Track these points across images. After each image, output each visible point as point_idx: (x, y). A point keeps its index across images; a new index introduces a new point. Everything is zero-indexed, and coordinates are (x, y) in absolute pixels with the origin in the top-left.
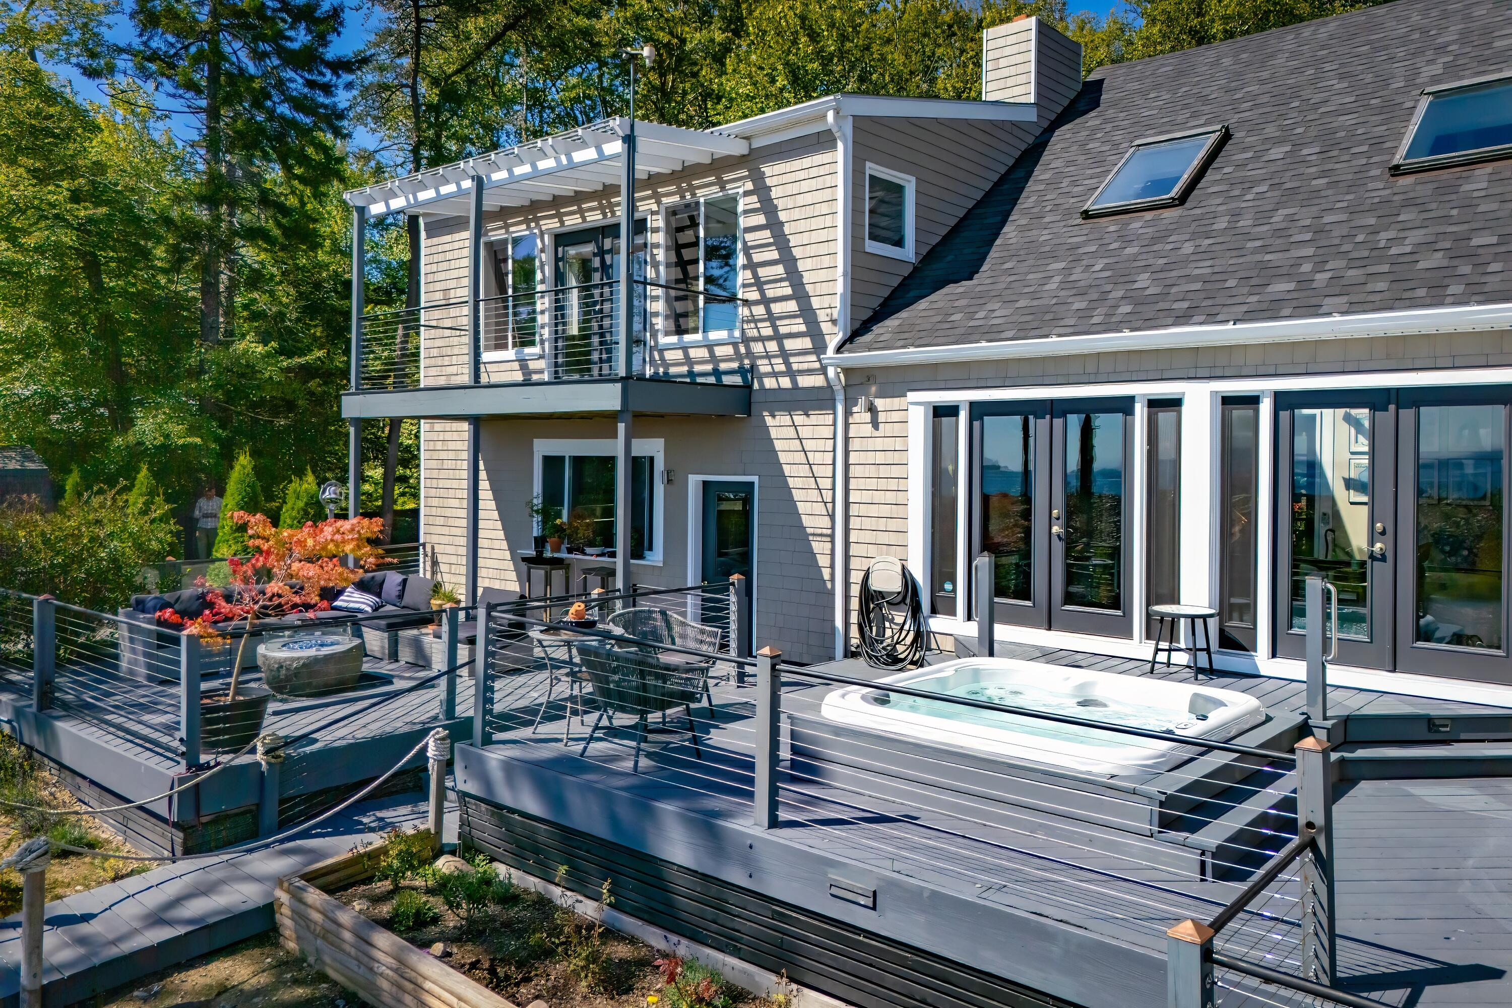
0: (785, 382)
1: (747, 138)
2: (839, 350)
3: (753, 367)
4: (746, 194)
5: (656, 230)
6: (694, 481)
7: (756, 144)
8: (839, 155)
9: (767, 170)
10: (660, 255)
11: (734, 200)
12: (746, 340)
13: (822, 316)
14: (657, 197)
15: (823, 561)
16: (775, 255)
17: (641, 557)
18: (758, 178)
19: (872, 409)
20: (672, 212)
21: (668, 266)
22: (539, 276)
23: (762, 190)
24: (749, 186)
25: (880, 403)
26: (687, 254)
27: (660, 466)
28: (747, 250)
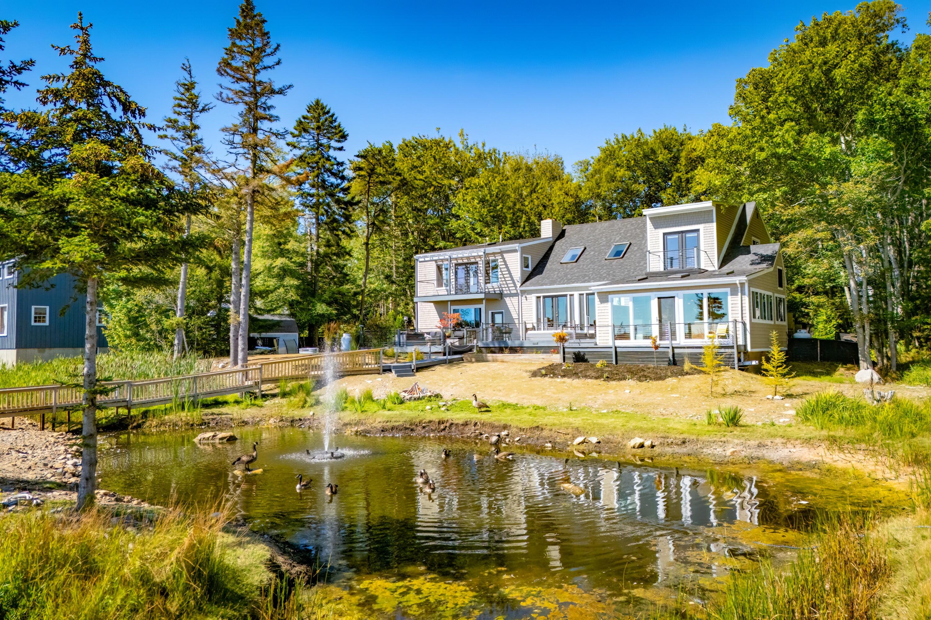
0: (509, 292)
2: (519, 287)
3: (502, 290)
4: (500, 259)
5: (480, 264)
7: (502, 250)
8: (518, 254)
10: (482, 269)
12: (500, 285)
13: (516, 281)
14: (481, 258)
15: (518, 324)
16: (506, 270)
18: (503, 256)
20: (484, 261)
25: (527, 296)
26: (488, 269)
28: (500, 269)
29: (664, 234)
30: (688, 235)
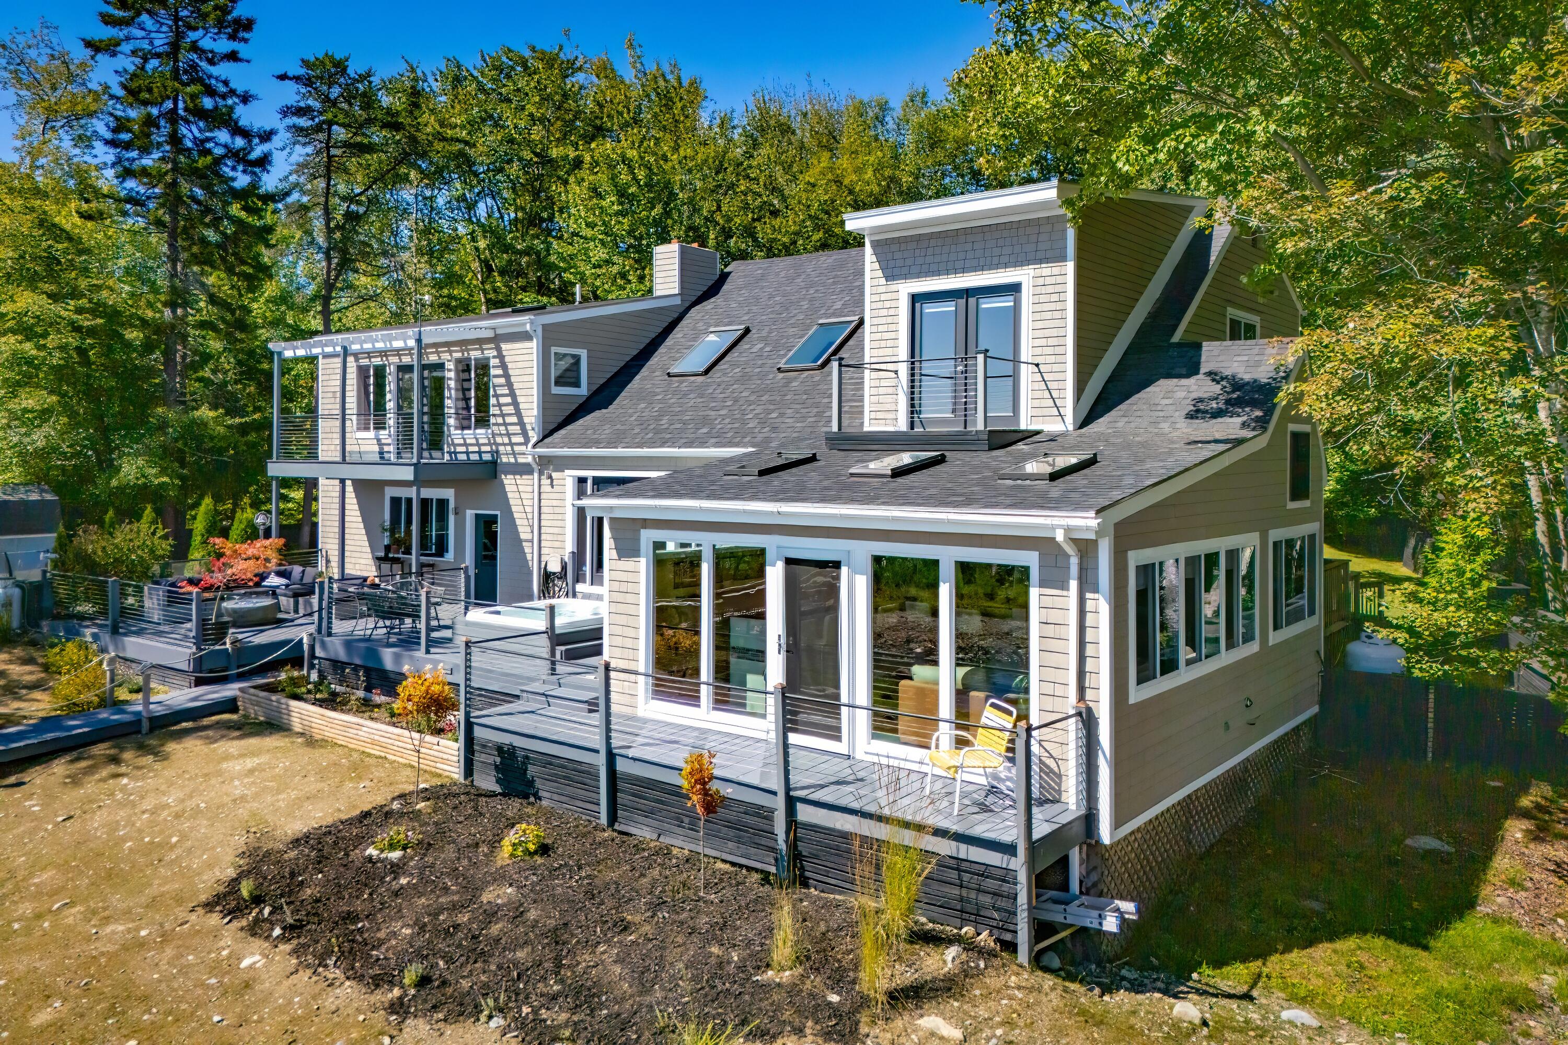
0: (512, 460)
1: (494, 329)
2: (534, 446)
3: (497, 452)
4: (494, 357)
5: (449, 370)
6: (470, 514)
7: (499, 332)
8: (533, 346)
9: (504, 346)
10: (452, 384)
11: (488, 359)
12: (494, 435)
13: (529, 427)
14: (451, 352)
15: (529, 557)
16: (507, 392)
17: (442, 556)
18: (499, 349)
19: (550, 477)
20: (458, 361)
21: (457, 390)
22: (388, 389)
23: (501, 356)
24: (495, 353)
25: (555, 475)
26: (466, 385)
27: (452, 505)
28: (494, 386)
29: (916, 299)
30: (988, 304)
